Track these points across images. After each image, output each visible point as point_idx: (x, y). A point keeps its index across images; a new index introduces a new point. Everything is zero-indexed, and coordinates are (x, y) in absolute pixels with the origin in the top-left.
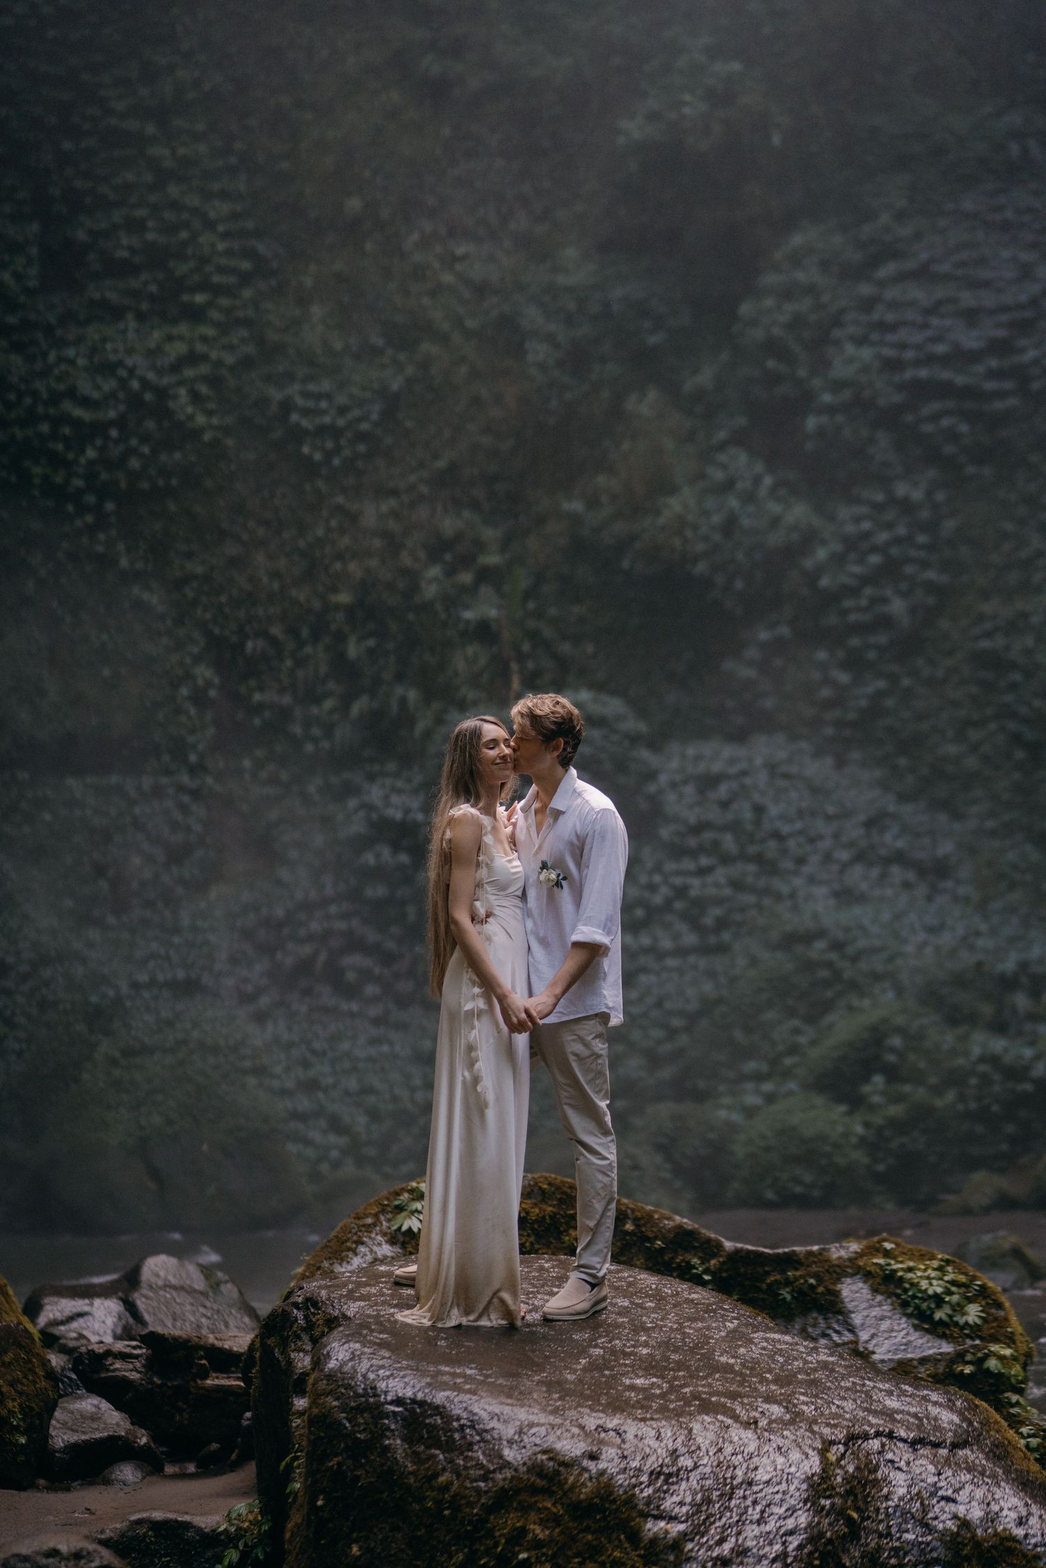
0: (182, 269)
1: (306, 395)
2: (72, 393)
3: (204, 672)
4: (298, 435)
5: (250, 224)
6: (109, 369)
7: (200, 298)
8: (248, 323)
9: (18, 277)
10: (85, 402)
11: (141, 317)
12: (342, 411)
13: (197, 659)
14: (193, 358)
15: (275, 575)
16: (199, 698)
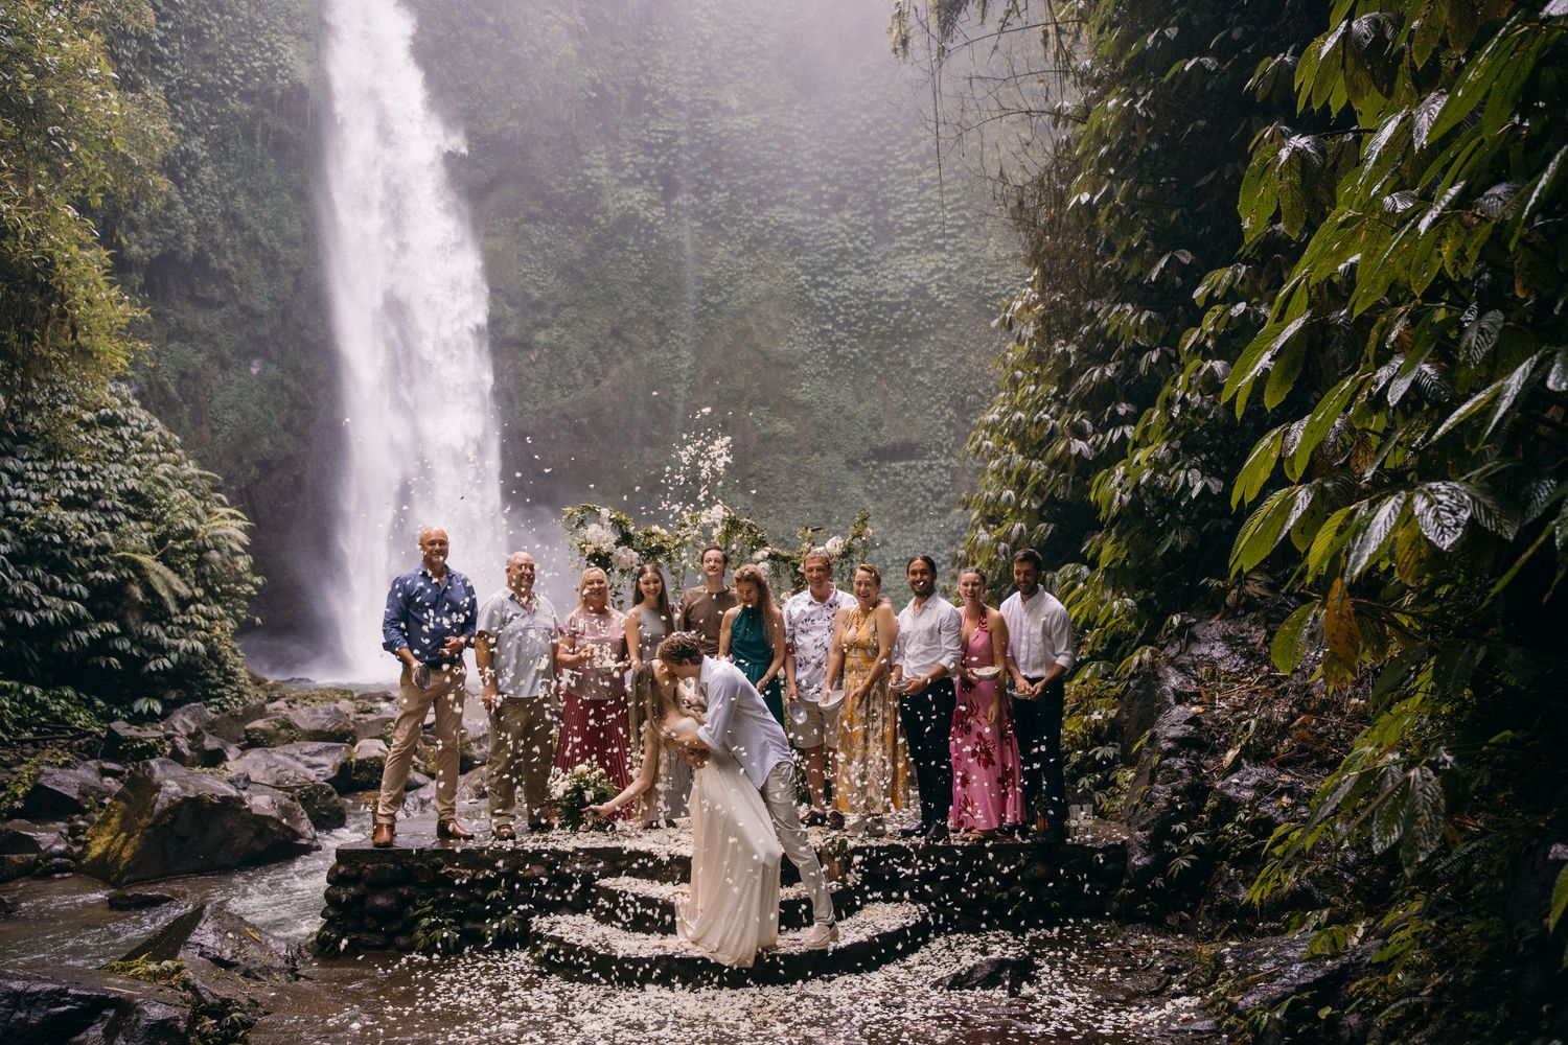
0: (933, 228)
1: (987, 281)
2: (886, 291)
3: (950, 411)
4: (985, 300)
5: (962, 203)
6: (901, 278)
7: (940, 241)
8: (963, 249)
9: (863, 242)
10: (891, 295)
11: (918, 252)
12: (1004, 287)
13: (947, 406)
14: (938, 270)
15: (980, 365)
16: (949, 425)
